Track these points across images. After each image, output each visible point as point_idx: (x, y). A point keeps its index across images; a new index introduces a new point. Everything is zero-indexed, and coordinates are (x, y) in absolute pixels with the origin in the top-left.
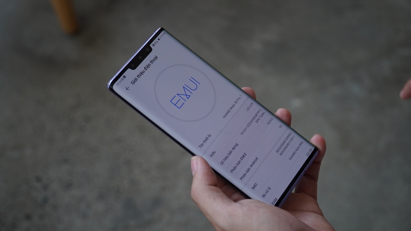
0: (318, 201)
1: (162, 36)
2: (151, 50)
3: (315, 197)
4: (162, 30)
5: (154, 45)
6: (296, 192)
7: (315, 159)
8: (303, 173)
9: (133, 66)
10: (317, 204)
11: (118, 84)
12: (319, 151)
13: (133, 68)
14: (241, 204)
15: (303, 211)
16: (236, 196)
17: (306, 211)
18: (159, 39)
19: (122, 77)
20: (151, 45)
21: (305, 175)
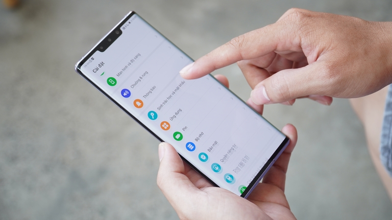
0: (286, 193)
1: (133, 19)
2: (121, 33)
3: (282, 188)
4: (133, 13)
5: (124, 28)
6: (263, 182)
7: (285, 149)
8: (272, 163)
9: (102, 48)
10: (284, 196)
11: (86, 66)
12: (290, 141)
13: (102, 51)
14: (206, 192)
15: (270, 202)
16: (202, 182)
17: (272, 202)
18: (130, 23)
19: (90, 59)
20: (121, 28)
21: (274, 165)
